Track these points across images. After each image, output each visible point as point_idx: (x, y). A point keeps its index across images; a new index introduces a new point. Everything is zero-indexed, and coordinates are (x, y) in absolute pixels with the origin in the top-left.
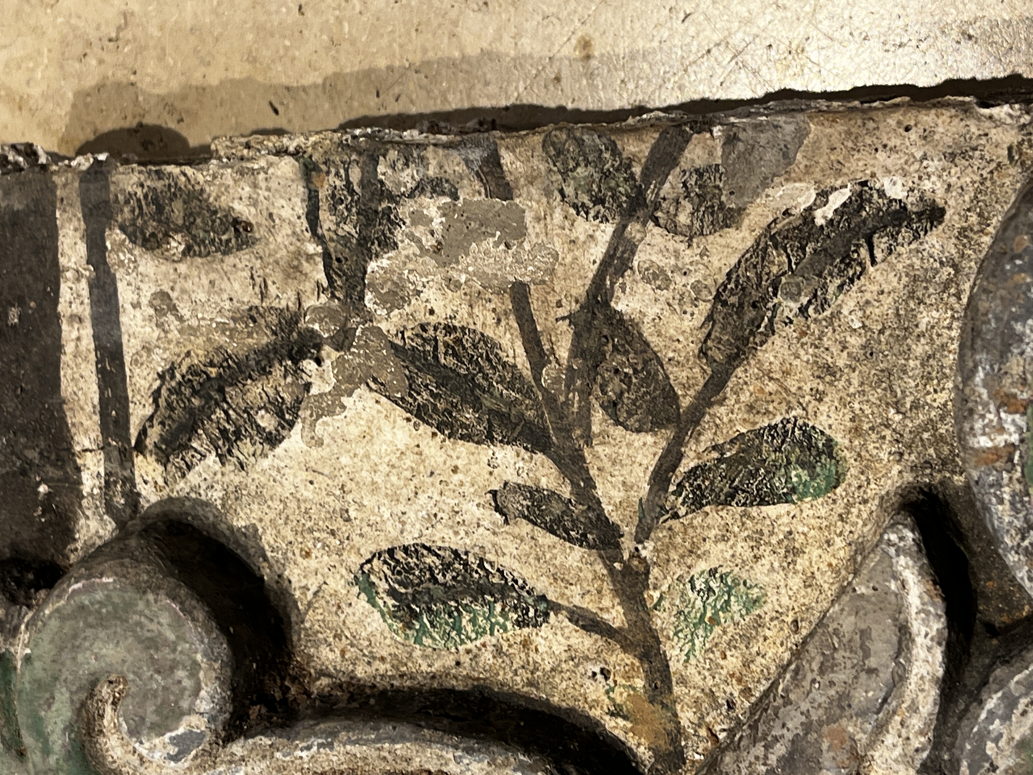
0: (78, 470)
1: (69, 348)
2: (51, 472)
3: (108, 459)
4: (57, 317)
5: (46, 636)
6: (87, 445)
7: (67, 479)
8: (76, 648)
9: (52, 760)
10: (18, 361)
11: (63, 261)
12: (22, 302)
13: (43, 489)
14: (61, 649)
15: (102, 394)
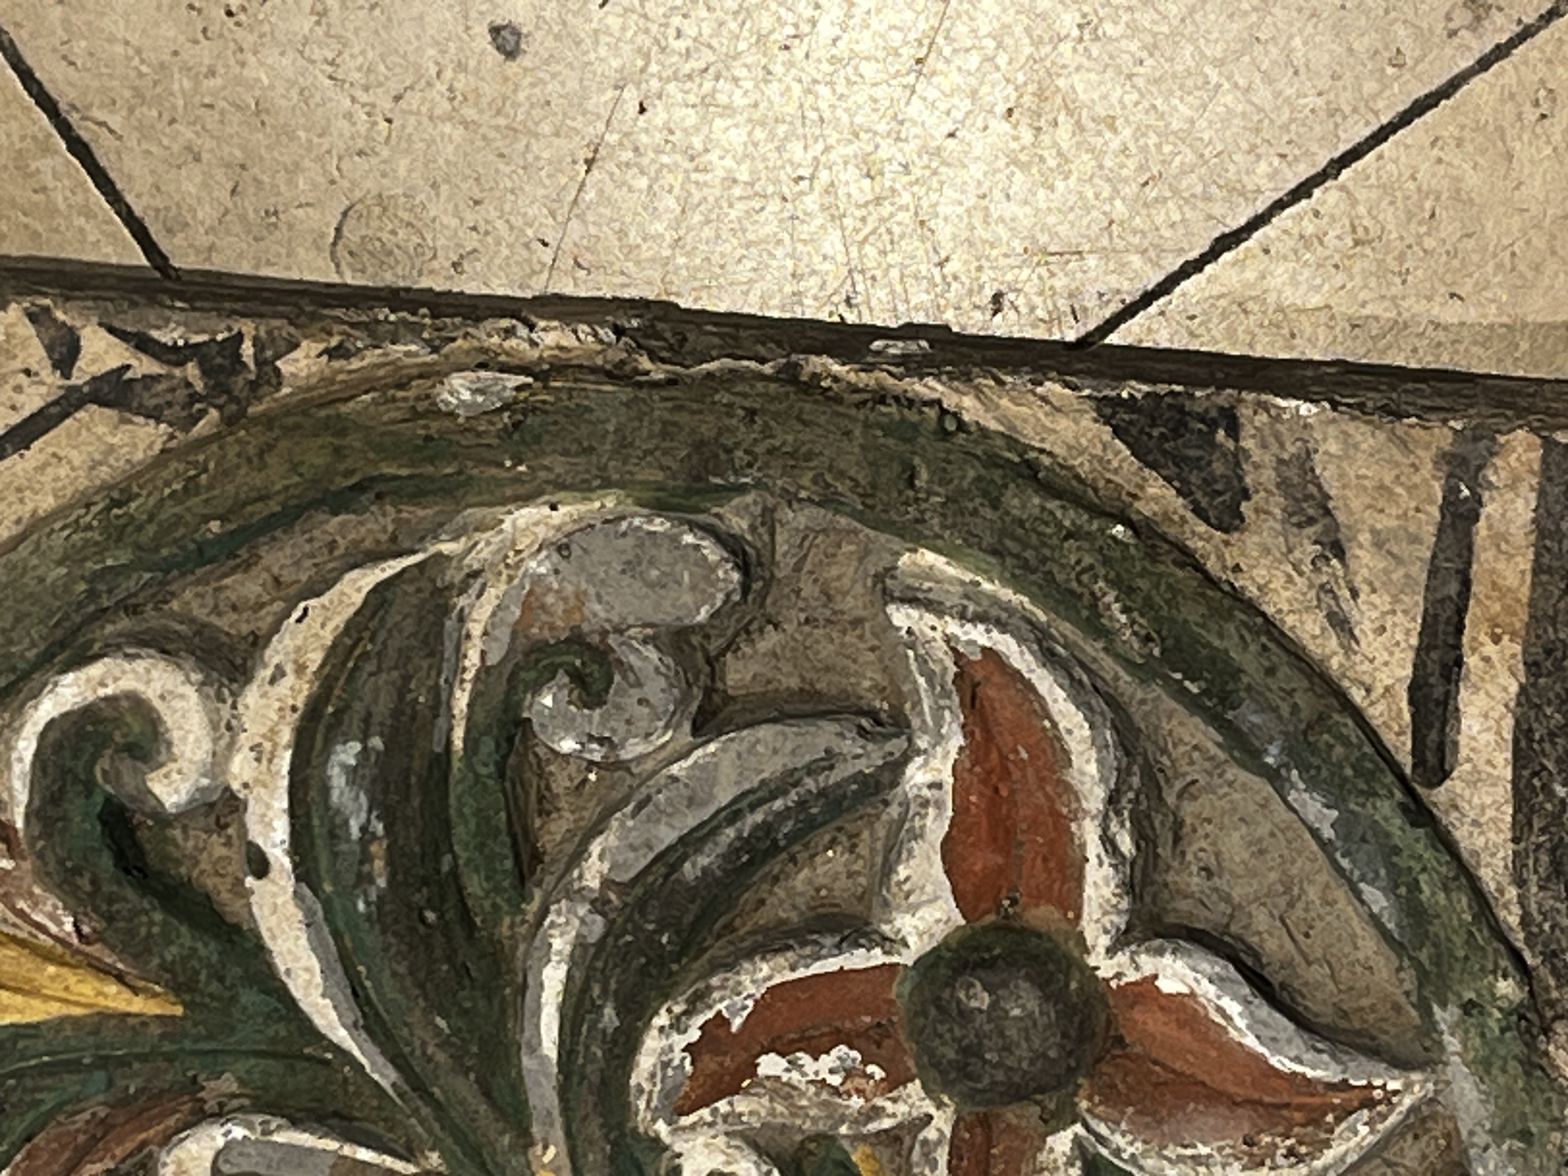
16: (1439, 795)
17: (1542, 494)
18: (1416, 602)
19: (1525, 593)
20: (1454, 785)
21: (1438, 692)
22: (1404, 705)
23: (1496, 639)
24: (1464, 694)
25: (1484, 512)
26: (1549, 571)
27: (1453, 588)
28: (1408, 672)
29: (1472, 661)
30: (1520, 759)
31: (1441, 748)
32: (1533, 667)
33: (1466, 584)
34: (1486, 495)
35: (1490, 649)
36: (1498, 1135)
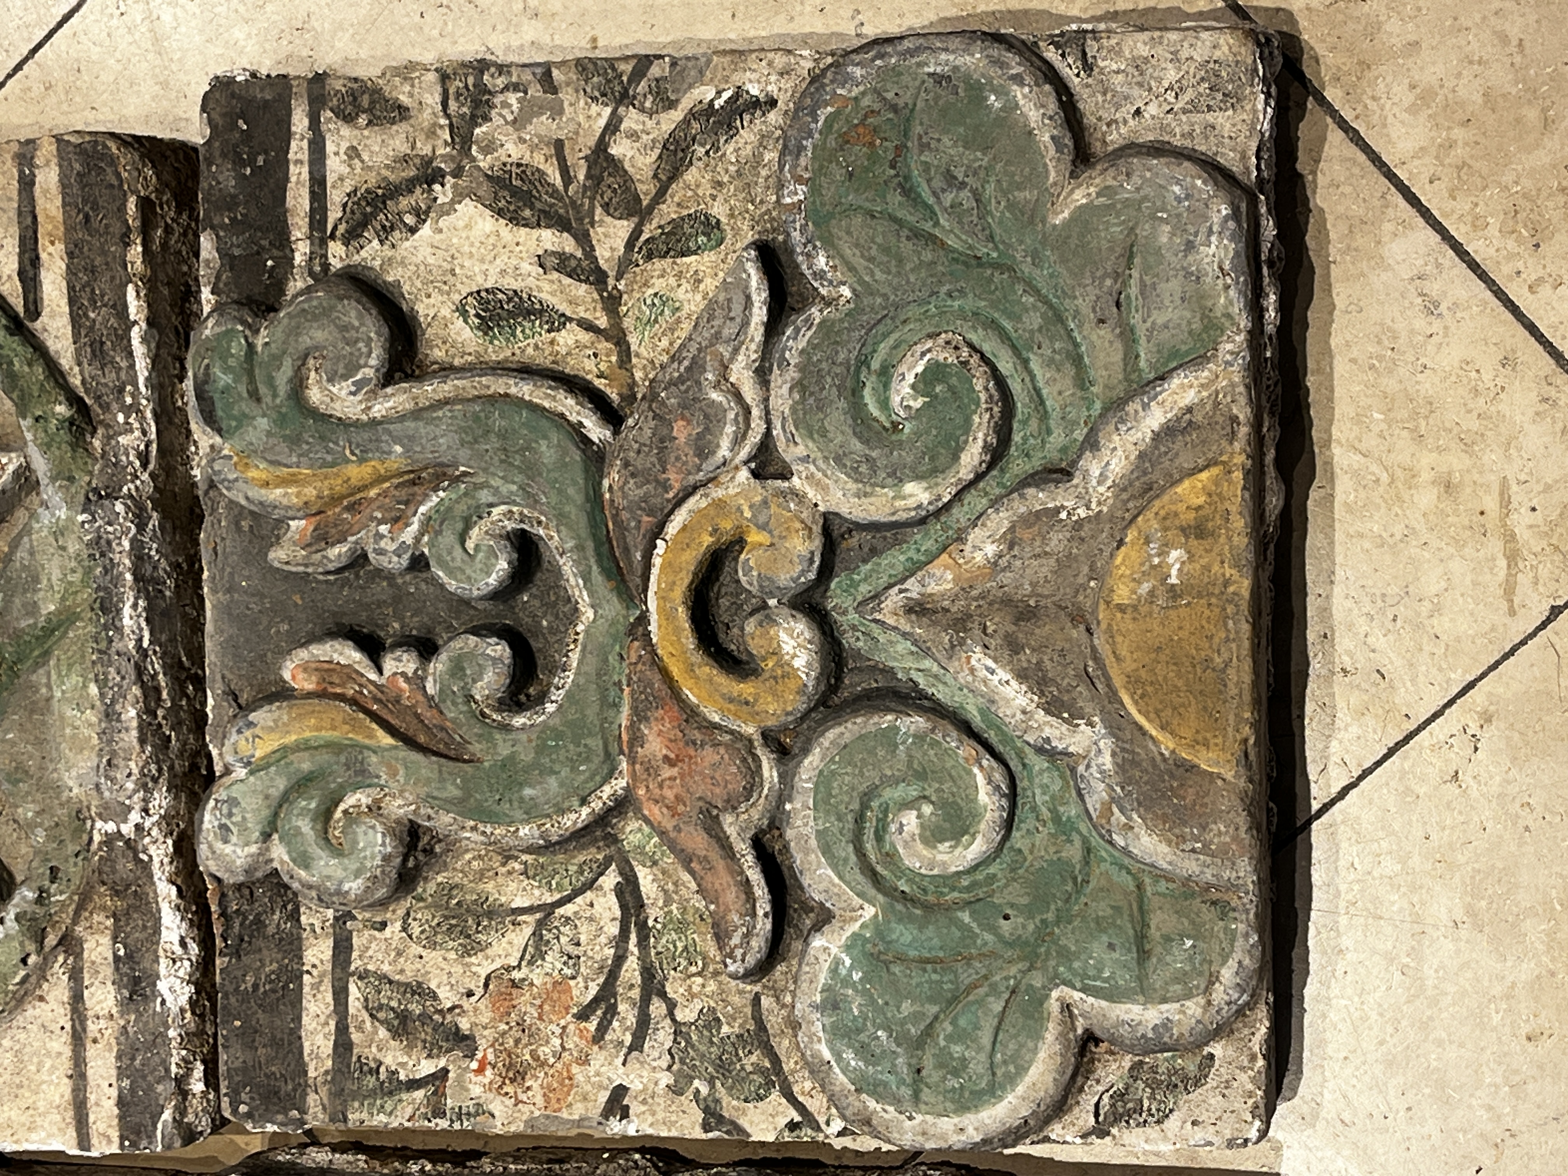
0: (293, 251)
1: (293, 179)
2: (275, 252)
3: (312, 244)
4: (287, 161)
5: (280, 329)
6: (299, 235)
7: (285, 257)
8: (298, 335)
9: (278, 401)
10: (261, 187)
11: (293, 129)
12: (266, 152)
13: (270, 263)
14: (288, 336)
15: (311, 204)
16: (38, 325)
17: (60, 166)
18: (15, 230)
19: (60, 218)
20: (44, 319)
21: (31, 274)
22: (18, 283)
23: (52, 243)
24: (43, 273)
25: (37, 180)
26: (70, 204)
27: (29, 220)
28: (16, 266)
29: (43, 256)
30: (72, 302)
31: (35, 302)
32: (70, 255)
33: (35, 217)
34: (37, 172)
35: (51, 249)
36: (53, 479)
